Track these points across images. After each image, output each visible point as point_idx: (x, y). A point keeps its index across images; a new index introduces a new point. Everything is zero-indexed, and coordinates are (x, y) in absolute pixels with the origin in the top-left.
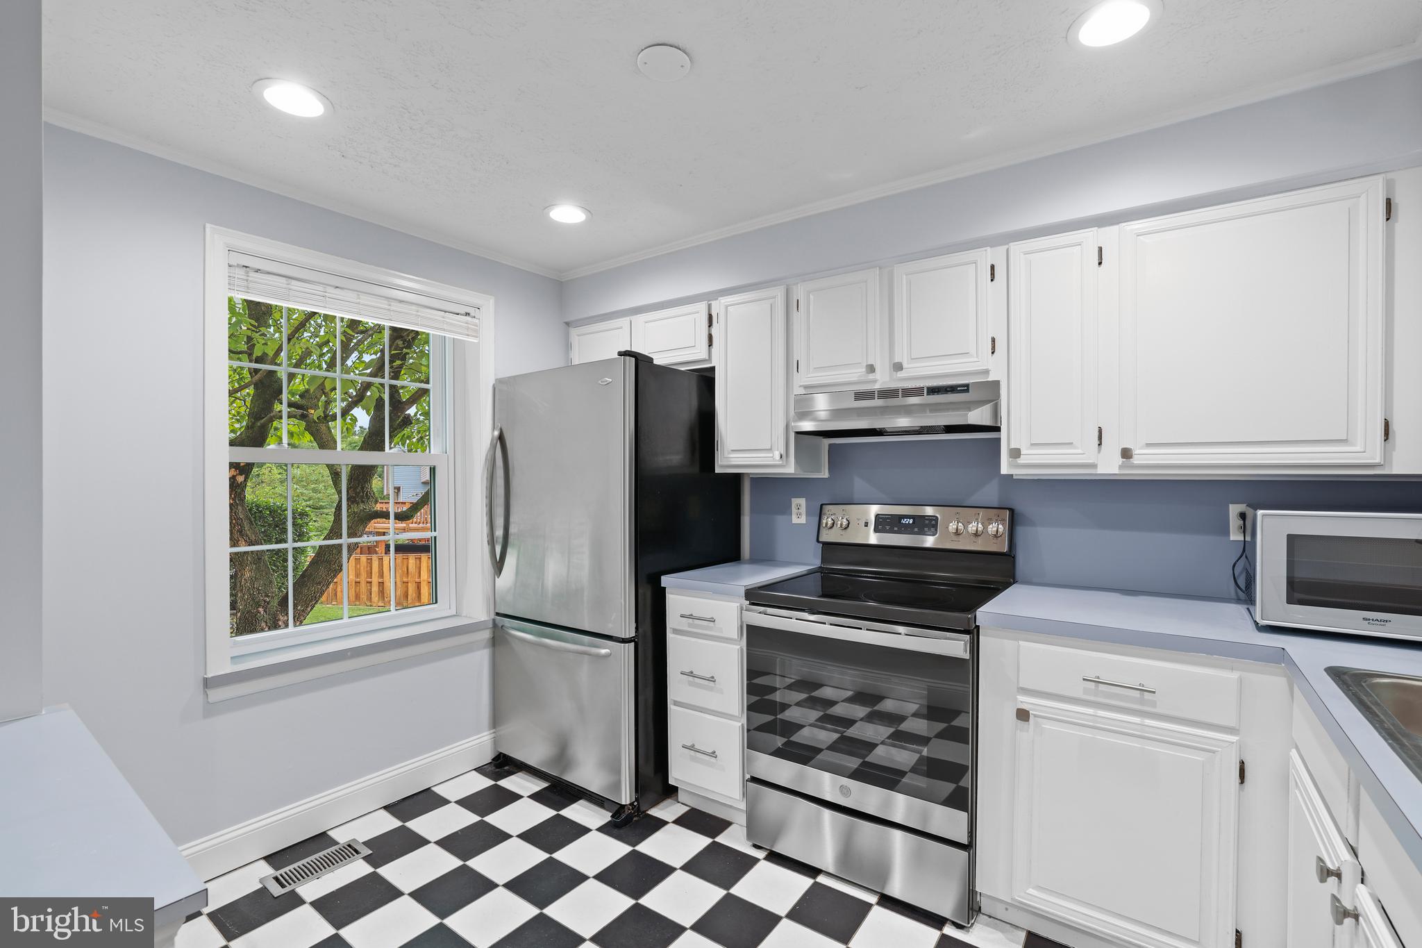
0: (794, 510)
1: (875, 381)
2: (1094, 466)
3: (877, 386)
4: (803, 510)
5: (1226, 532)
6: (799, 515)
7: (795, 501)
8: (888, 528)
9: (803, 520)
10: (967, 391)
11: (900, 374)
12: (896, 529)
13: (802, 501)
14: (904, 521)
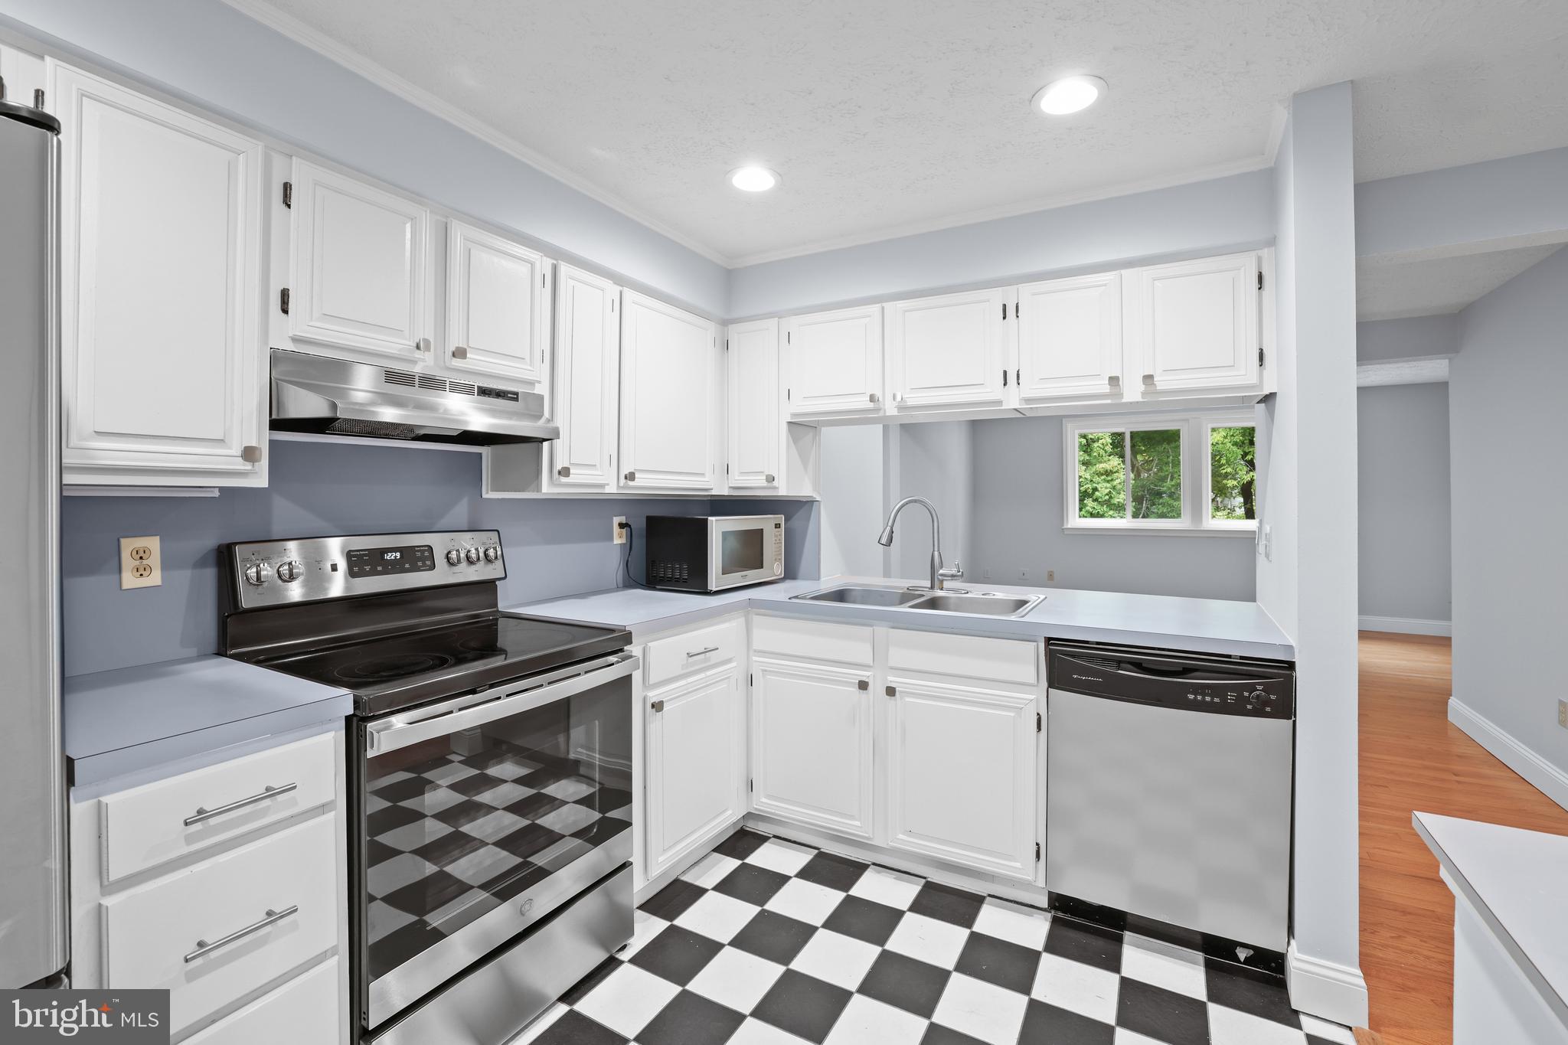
0: (128, 562)
1: (414, 362)
2: (602, 486)
3: (418, 369)
4: (155, 560)
5: (611, 539)
6: (141, 571)
7: (128, 545)
8: (368, 568)
9: (155, 578)
10: (516, 399)
11: (457, 363)
12: (380, 568)
13: (153, 544)
14: (389, 556)
